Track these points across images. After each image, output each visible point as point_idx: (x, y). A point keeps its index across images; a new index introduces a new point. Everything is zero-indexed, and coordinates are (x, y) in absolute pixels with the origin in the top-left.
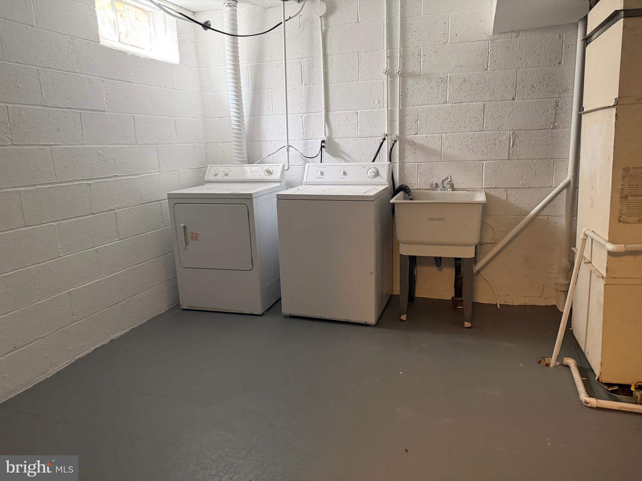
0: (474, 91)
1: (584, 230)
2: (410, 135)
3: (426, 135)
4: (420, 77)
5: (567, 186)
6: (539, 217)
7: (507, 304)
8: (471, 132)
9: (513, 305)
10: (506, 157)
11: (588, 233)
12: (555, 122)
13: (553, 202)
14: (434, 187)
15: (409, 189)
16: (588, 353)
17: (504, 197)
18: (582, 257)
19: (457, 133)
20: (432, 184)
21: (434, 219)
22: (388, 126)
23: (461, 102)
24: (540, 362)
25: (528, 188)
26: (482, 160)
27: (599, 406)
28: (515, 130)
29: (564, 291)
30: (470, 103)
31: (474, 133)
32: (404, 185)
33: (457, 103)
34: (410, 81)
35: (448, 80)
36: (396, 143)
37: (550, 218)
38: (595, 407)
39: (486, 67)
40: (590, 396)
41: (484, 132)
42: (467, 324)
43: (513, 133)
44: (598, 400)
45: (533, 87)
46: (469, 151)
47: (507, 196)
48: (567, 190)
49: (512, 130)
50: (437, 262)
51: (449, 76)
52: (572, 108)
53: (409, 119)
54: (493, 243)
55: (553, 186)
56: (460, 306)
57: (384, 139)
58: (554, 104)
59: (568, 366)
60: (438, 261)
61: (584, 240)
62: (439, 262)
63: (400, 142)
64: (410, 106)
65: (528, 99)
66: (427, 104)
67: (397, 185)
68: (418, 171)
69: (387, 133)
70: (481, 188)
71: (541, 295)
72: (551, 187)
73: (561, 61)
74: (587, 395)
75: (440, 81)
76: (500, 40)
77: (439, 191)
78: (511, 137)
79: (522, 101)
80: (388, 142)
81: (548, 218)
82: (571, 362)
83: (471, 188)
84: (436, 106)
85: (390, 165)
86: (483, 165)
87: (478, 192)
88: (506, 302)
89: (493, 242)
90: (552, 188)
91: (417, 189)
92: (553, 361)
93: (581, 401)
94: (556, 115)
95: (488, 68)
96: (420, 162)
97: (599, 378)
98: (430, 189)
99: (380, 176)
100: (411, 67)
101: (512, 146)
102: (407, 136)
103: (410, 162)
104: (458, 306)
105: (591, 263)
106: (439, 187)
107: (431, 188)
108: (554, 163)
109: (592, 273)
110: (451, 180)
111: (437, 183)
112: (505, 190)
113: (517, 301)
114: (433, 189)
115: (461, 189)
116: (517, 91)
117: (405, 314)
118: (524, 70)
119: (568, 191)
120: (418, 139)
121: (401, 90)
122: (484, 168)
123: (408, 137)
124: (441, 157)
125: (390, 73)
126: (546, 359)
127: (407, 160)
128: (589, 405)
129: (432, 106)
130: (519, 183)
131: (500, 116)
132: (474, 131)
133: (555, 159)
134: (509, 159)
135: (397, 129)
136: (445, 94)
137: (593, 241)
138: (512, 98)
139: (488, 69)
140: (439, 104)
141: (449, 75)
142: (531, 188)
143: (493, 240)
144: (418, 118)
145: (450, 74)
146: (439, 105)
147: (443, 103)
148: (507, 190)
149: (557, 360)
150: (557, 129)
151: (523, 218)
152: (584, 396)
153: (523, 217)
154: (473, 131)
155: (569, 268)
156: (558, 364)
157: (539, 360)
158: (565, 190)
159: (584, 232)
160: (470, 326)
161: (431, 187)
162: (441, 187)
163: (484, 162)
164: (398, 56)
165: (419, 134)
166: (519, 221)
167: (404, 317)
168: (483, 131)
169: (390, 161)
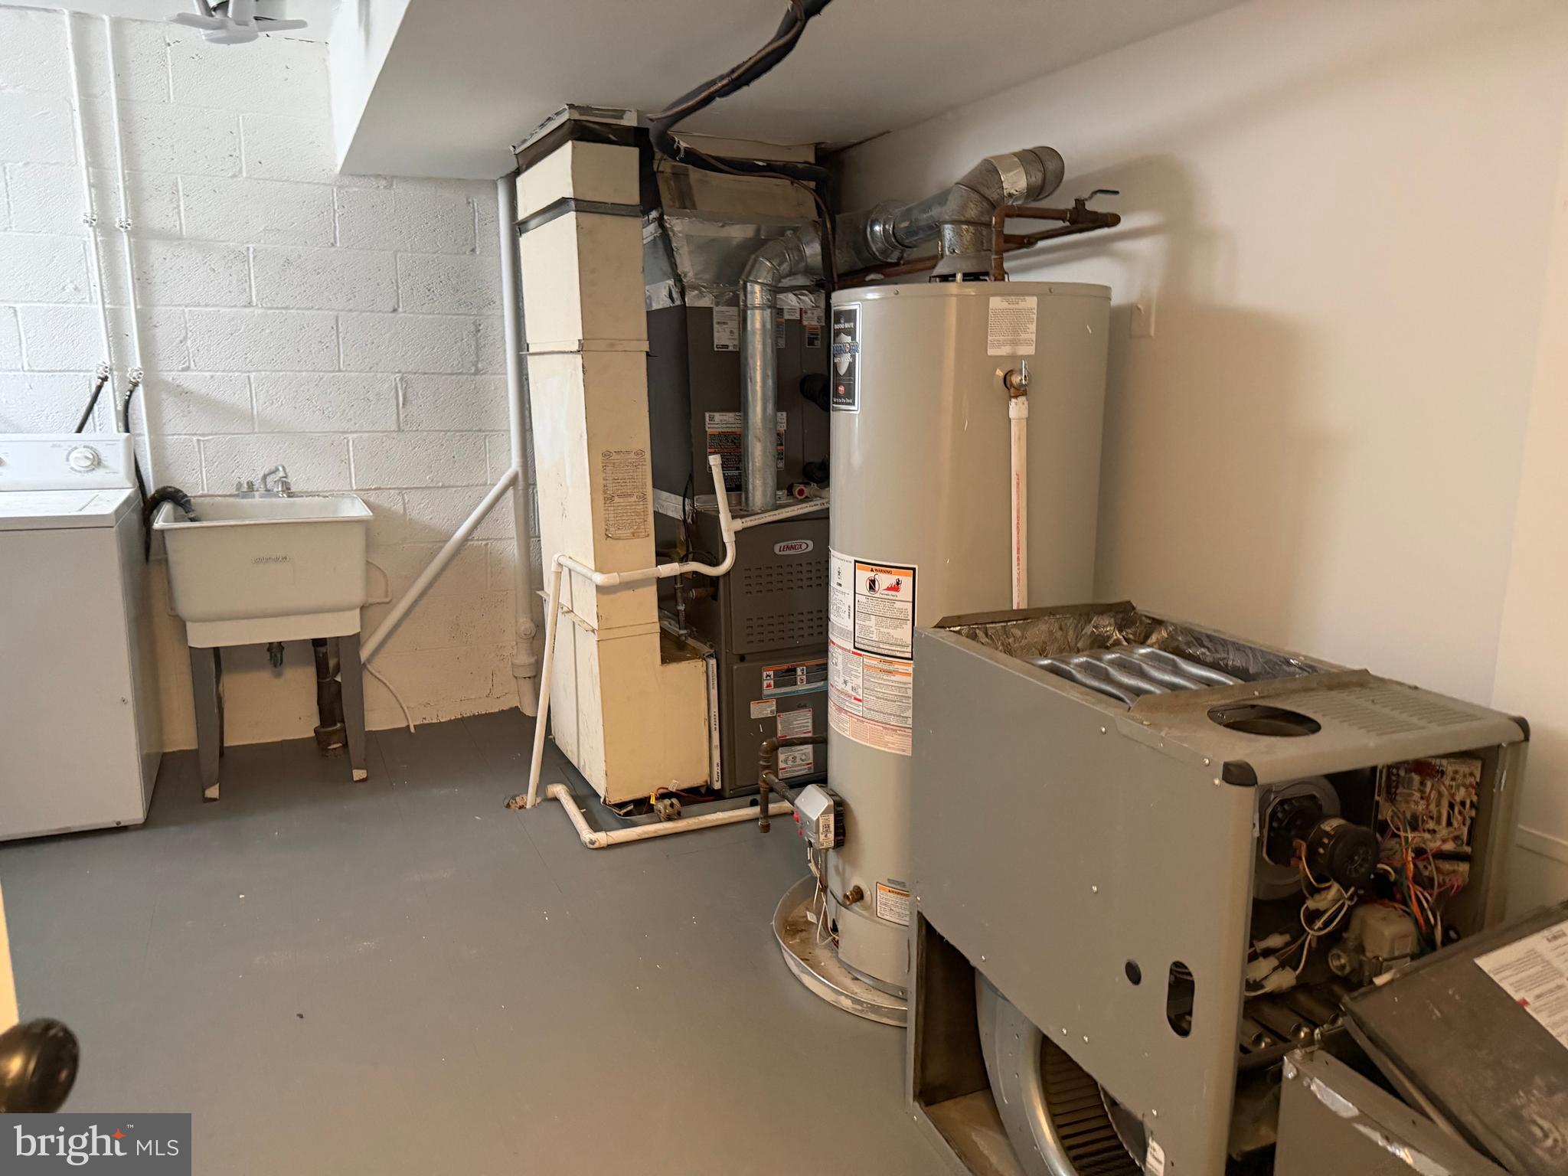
0: (312, 286)
1: (556, 556)
2: (171, 371)
3: (211, 374)
4: (180, 242)
5: (513, 482)
6: (470, 543)
7: (427, 722)
8: (314, 371)
9: (440, 722)
10: (394, 427)
11: (563, 561)
12: (477, 362)
13: (494, 514)
14: (245, 490)
15: (186, 496)
16: (584, 766)
17: (398, 508)
18: (558, 605)
19: (284, 373)
20: (239, 483)
21: (268, 560)
22: (109, 347)
23: (286, 308)
24: (508, 806)
25: (442, 487)
26: (344, 432)
27: (611, 841)
28: (406, 373)
29: (529, 677)
30: (306, 312)
31: (322, 374)
32: (170, 487)
33: (277, 308)
34: (157, 251)
35: (251, 256)
36: (137, 388)
37: (490, 545)
38: (605, 845)
39: (332, 241)
40: (595, 831)
41: (343, 374)
42: (359, 774)
43: (402, 379)
44: (608, 833)
45: (429, 290)
46: (314, 412)
47: (404, 504)
48: (514, 488)
49: (399, 372)
50: (275, 656)
51: (251, 250)
52: (503, 338)
53: (162, 335)
54: (388, 603)
55: (489, 483)
56: (334, 743)
57: (105, 379)
58: (472, 328)
59: (556, 799)
60: (276, 654)
61: (559, 574)
62: (279, 656)
63: (146, 387)
64: (162, 305)
65: (422, 313)
66: (207, 305)
67: (151, 489)
68: (201, 456)
69: (108, 364)
70: (349, 491)
71: (488, 692)
72: (485, 484)
73: (475, 247)
74: (591, 831)
75: (232, 256)
76: (356, 189)
77: (257, 499)
78: (399, 385)
79: (412, 315)
80: (113, 384)
81: (487, 544)
82: (559, 790)
83: (329, 491)
84: (228, 310)
85: (128, 440)
86: (348, 442)
87: (345, 497)
88: (425, 719)
89: (387, 600)
90: (486, 486)
91: (202, 496)
92: (530, 798)
93: (584, 845)
94: (478, 348)
95: (336, 242)
96: (203, 435)
97: (605, 799)
98: (237, 496)
99: (105, 467)
100: (157, 215)
101: (403, 404)
102: (162, 373)
103: (179, 434)
104: (330, 745)
105: (572, 611)
106: (257, 491)
107: (237, 493)
108: (485, 438)
109: (577, 626)
110: (285, 473)
111: (251, 482)
112: (399, 494)
113: (446, 714)
114: (245, 495)
115: (306, 492)
116: (400, 296)
117: (214, 784)
118: (410, 255)
119: (515, 490)
120: (191, 381)
121: (134, 266)
122: (351, 449)
123: (168, 376)
124: (253, 424)
125: (102, 225)
126: (517, 798)
127: (169, 429)
128: (597, 845)
129: (219, 311)
130: (426, 477)
131: (373, 343)
132: (321, 371)
133: (487, 431)
134: (400, 430)
135: (134, 354)
136: (246, 285)
137: (572, 572)
138: (392, 309)
139: (338, 245)
140: (235, 306)
141: (251, 246)
142: (449, 487)
143: (386, 596)
144: (186, 333)
145: (254, 245)
146: (234, 309)
147: (245, 306)
148: (403, 492)
149: (537, 794)
150: (482, 374)
151: (441, 548)
152: (587, 834)
153: (441, 544)
154: (318, 371)
155: (533, 634)
156: (538, 800)
157: (506, 803)
158: (510, 492)
159: (556, 559)
160: (365, 776)
161: (238, 489)
162: (262, 490)
163: (351, 437)
164: (118, 186)
165: (193, 371)
166: (433, 555)
167: (213, 792)
168: (340, 371)
169: (127, 430)
